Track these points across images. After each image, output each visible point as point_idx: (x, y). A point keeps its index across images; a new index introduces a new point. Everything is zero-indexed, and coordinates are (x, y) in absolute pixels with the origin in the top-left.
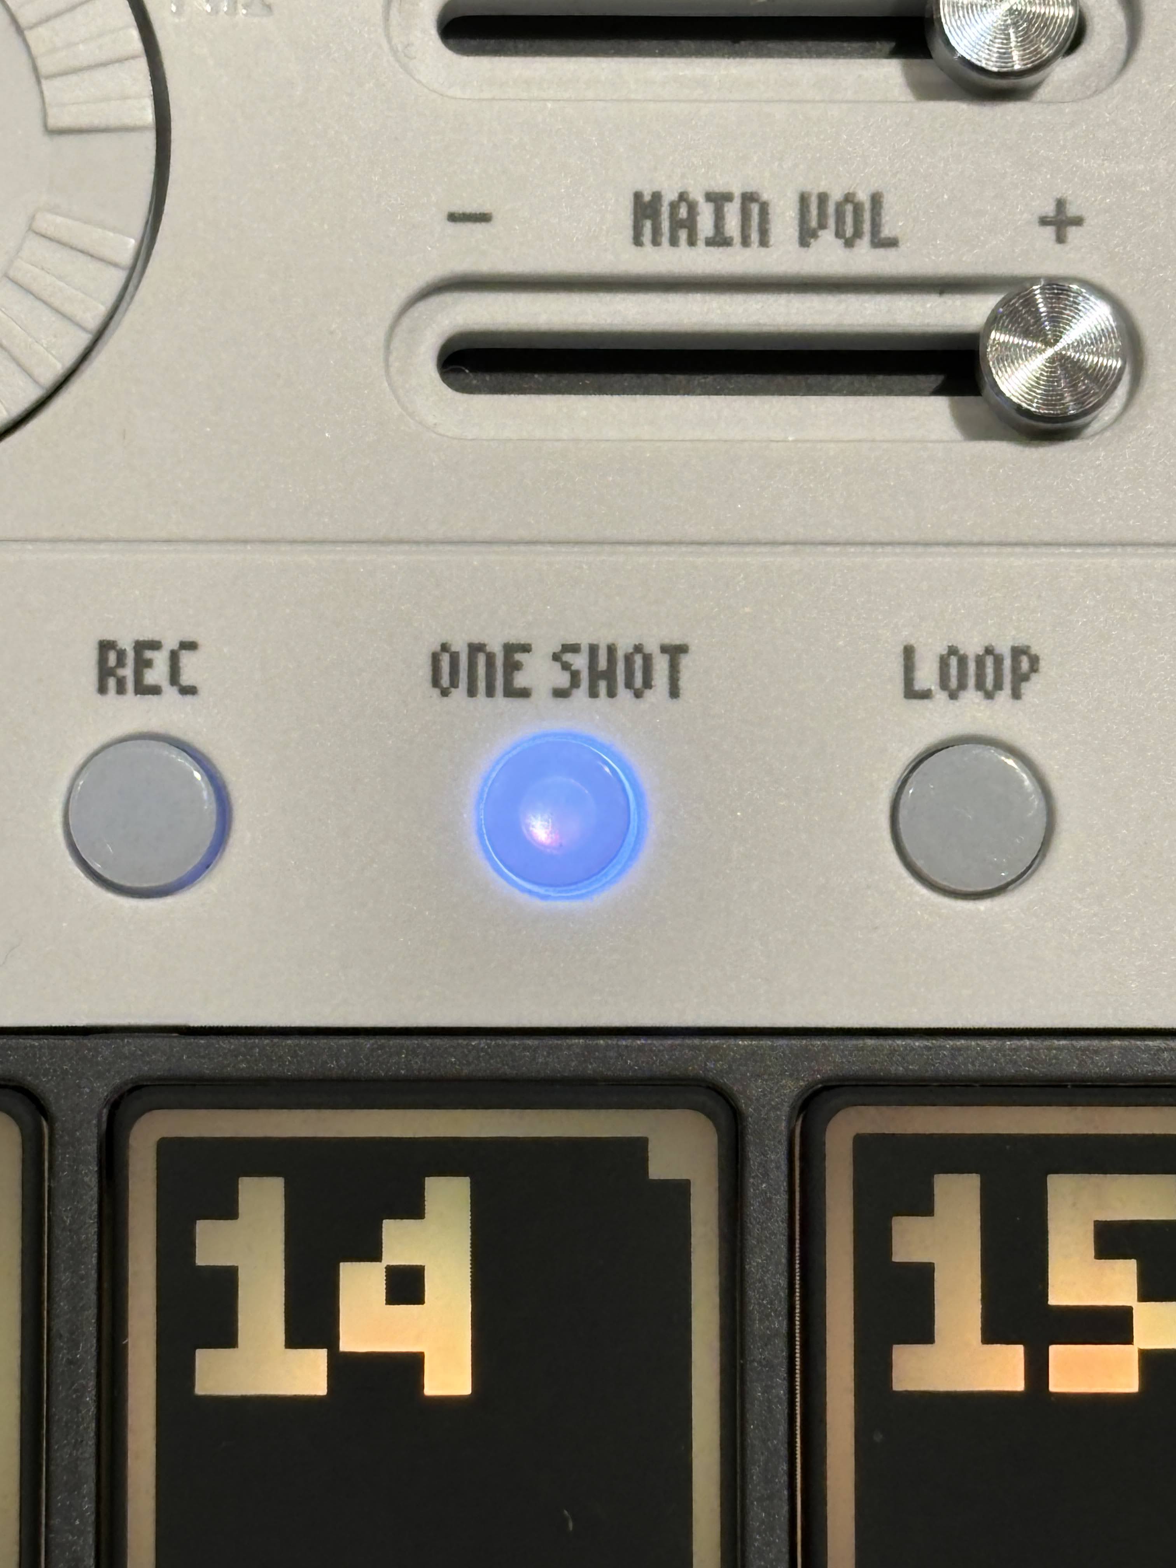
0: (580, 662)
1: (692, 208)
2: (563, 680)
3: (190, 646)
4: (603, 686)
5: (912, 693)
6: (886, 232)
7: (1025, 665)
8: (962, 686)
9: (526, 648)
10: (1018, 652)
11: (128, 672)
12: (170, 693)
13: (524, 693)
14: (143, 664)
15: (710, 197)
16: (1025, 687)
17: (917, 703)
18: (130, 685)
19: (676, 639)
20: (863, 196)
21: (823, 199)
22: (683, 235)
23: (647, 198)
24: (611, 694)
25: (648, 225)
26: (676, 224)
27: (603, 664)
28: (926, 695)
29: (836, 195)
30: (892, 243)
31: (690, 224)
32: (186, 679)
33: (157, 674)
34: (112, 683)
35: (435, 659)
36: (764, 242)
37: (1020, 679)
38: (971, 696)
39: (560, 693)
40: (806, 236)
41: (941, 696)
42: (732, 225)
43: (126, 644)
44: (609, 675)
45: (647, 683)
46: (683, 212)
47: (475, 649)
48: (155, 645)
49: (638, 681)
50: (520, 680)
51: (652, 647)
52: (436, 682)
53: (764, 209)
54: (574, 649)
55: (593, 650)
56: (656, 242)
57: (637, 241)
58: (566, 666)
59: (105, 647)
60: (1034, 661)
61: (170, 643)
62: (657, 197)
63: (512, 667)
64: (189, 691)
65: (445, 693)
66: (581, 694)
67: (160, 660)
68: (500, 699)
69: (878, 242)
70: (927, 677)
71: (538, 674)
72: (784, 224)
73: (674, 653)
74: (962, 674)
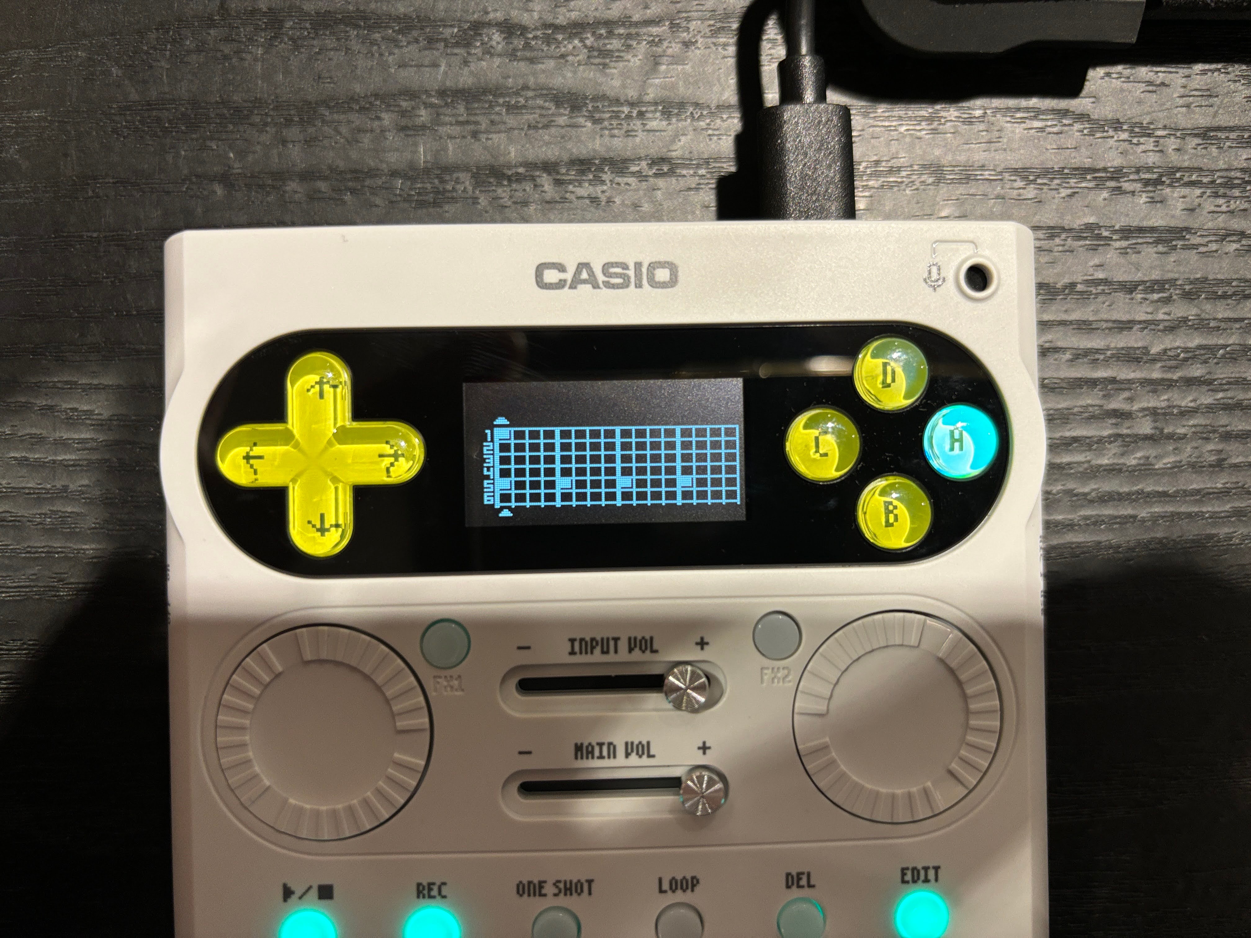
0: (561, 885)
1: (593, 748)
2: (556, 891)
3: (444, 884)
4: (568, 893)
5: (661, 891)
6: (652, 753)
7: (695, 882)
8: (676, 888)
9: (545, 882)
10: (693, 878)
11: (426, 892)
12: (438, 898)
13: (545, 895)
14: (430, 890)
15: (598, 744)
16: (695, 888)
17: (663, 895)
18: (427, 896)
19: (590, 878)
20: (645, 743)
21: (632, 743)
22: (590, 756)
23: (579, 744)
24: (571, 894)
25: (579, 754)
26: (588, 753)
27: (568, 886)
28: (665, 892)
29: (636, 742)
30: (653, 756)
31: (592, 752)
32: (443, 893)
33: (435, 892)
34: (421, 896)
35: (518, 886)
36: (615, 757)
37: (693, 886)
38: (679, 892)
39: (556, 895)
40: (627, 755)
41: (670, 892)
42: (605, 753)
43: (425, 883)
44: (570, 889)
45: (582, 891)
46: (590, 749)
47: (530, 883)
48: (434, 884)
49: (579, 891)
50: (544, 891)
51: (583, 880)
52: (518, 892)
53: (615, 747)
54: (559, 881)
55: (565, 882)
56: (582, 758)
57: (576, 758)
58: (557, 887)
59: (419, 885)
60: (698, 882)
61: (438, 883)
62: (582, 744)
63: (541, 887)
64: (444, 897)
65: (521, 896)
66: (562, 895)
67: (435, 888)
68: (537, 897)
69: (649, 756)
70: (666, 886)
71: (549, 889)
72: (621, 751)
73: (590, 882)
74: (676, 885)
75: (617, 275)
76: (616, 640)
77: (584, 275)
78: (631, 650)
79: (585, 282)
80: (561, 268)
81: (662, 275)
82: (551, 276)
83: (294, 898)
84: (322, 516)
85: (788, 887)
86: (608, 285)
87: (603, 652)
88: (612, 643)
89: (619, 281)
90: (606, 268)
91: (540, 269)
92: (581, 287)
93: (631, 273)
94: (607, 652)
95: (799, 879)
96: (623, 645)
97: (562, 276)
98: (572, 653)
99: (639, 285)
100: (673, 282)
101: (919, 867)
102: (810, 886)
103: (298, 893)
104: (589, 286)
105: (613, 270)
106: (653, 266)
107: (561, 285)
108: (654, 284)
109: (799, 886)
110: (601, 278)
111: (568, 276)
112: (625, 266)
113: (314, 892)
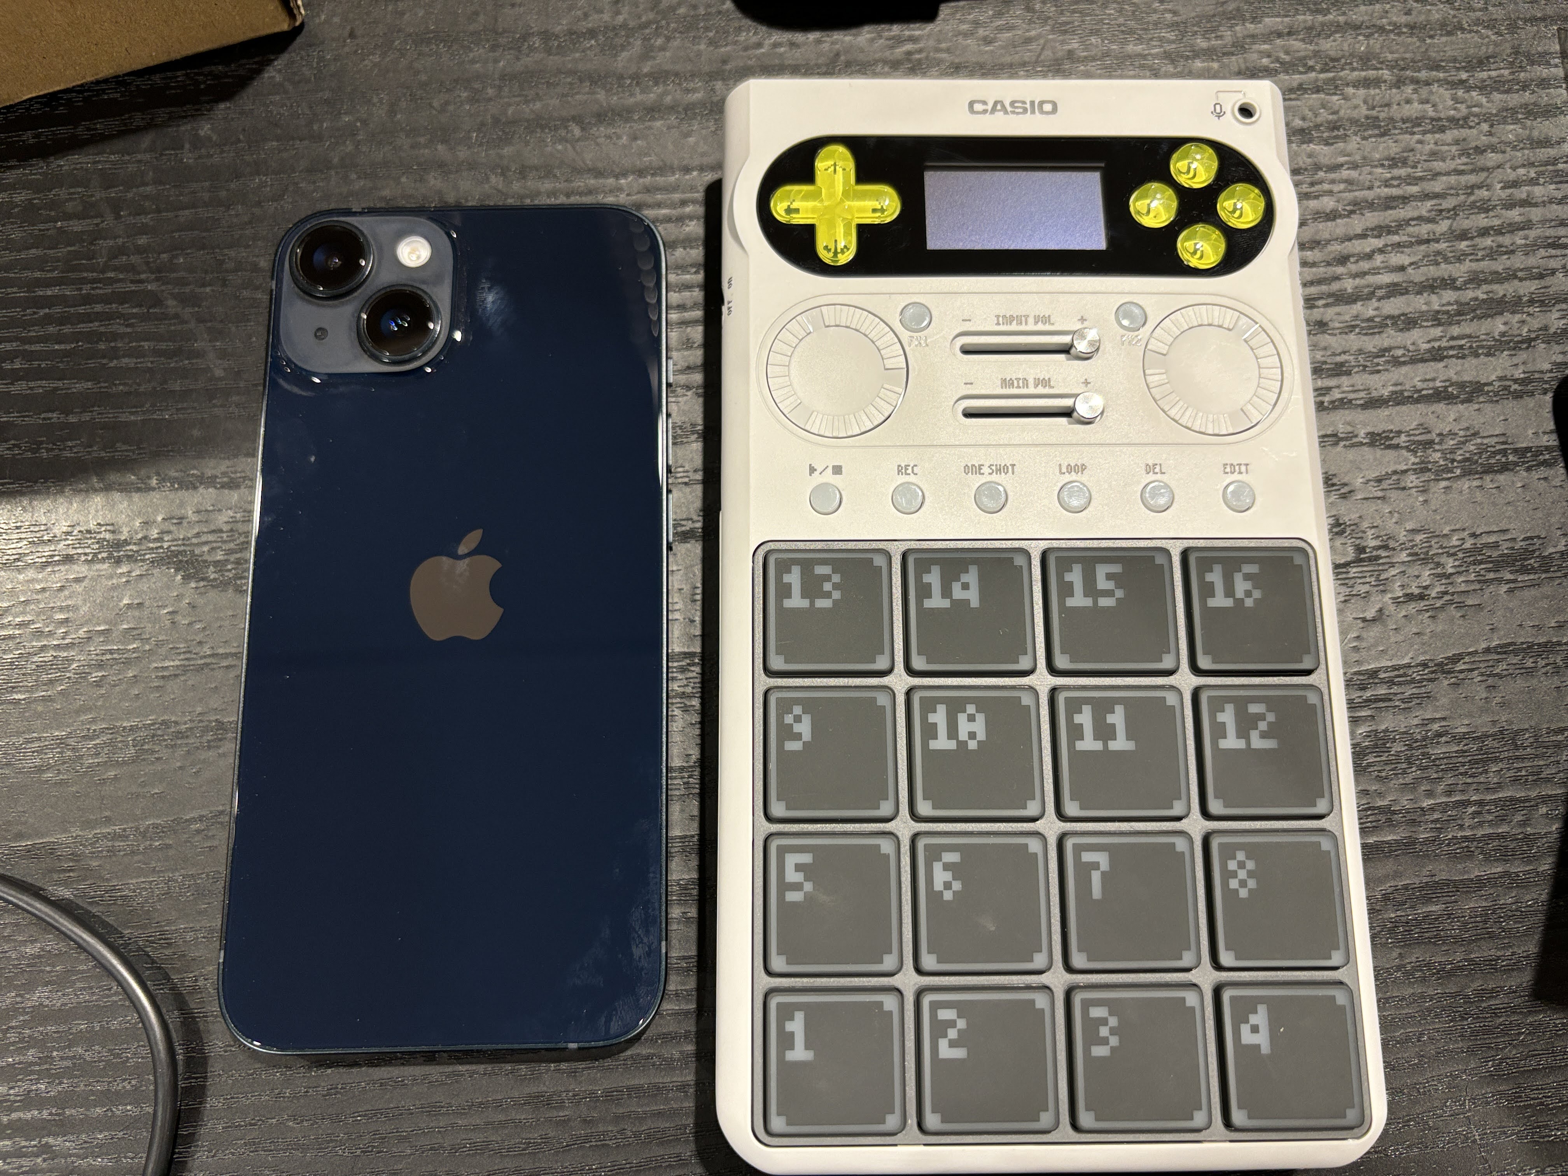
0: (994, 468)
1: (1013, 382)
2: (991, 471)
3: (916, 465)
4: (999, 472)
6: (1052, 386)
7: (1084, 467)
8: (1071, 471)
9: (983, 465)
10: (1082, 465)
12: (912, 474)
13: (983, 474)
14: (906, 469)
15: (1016, 379)
16: (1084, 471)
17: (1062, 475)
18: (904, 473)
19: (1013, 463)
20: (1049, 379)
21: (1040, 379)
24: (1001, 474)
25: (1004, 385)
26: (1010, 385)
28: (1064, 473)
29: (1043, 379)
30: (1053, 389)
32: (915, 472)
33: (910, 471)
34: (901, 472)
35: (965, 467)
36: (1027, 389)
38: (1073, 473)
39: (990, 474)
40: (1036, 387)
41: (1067, 473)
42: (1021, 385)
43: (903, 466)
45: (1008, 471)
47: (973, 465)
48: (909, 465)
50: (982, 471)
51: (1008, 465)
52: (965, 472)
53: (1027, 382)
54: (993, 465)
55: (997, 466)
56: (1006, 389)
57: (1002, 389)
58: (991, 468)
61: (912, 465)
62: (1006, 379)
63: (980, 469)
65: (967, 474)
66: (994, 474)
67: (910, 468)
68: (978, 475)
70: (1064, 470)
71: (986, 470)
72: (1031, 383)
75: (1019, 107)
76: (1026, 317)
77: (999, 107)
78: (1036, 323)
80: (984, 103)
82: (978, 107)
83: (816, 473)
84: (836, 241)
85: (1147, 473)
86: (1013, 112)
87: (1017, 324)
88: (1023, 318)
90: (1012, 103)
91: (971, 104)
92: (996, 113)
93: (1028, 106)
94: (1021, 323)
95: (1154, 468)
96: (1031, 320)
98: (998, 324)
99: (1033, 112)
100: (1055, 110)
101: (1235, 463)
102: (1161, 473)
103: (819, 470)
104: (1002, 113)
105: (1016, 105)
106: (1041, 103)
107: (984, 112)
108: (1042, 112)
109: (1154, 473)
110: (1009, 109)
111: (989, 107)
112: (1024, 103)
113: (830, 470)
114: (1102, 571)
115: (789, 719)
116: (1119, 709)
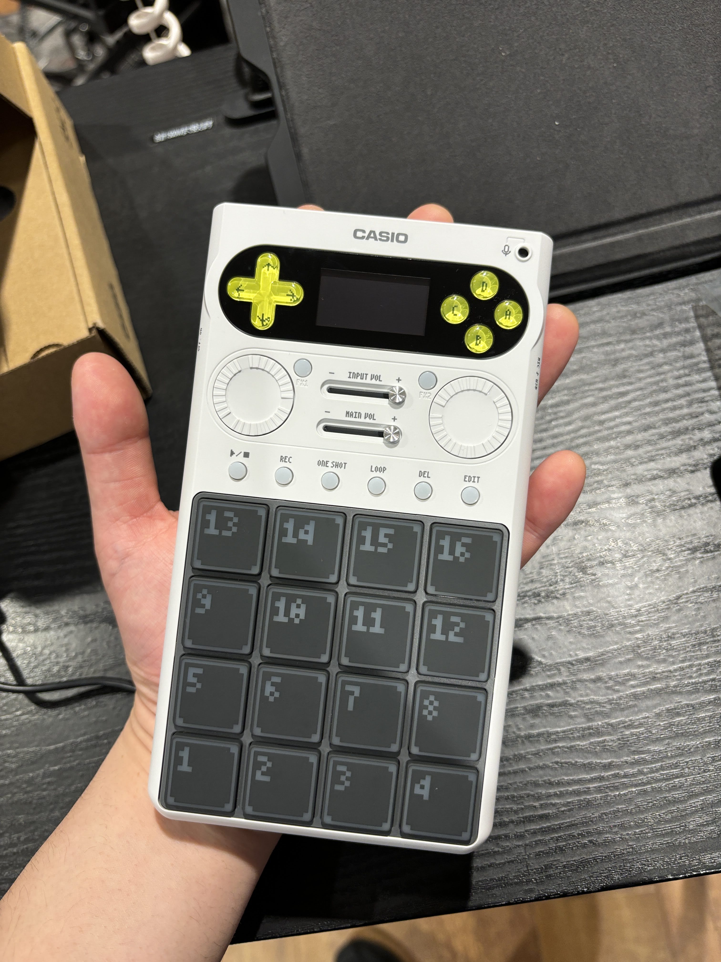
0: (334, 464)
1: (353, 413)
2: (332, 465)
3: (291, 457)
4: (337, 467)
5: (371, 471)
6: (375, 418)
8: (377, 471)
9: (329, 461)
10: (384, 467)
11: (284, 460)
12: (288, 462)
13: (328, 467)
15: (355, 412)
16: (384, 472)
19: (346, 462)
20: (374, 414)
25: (347, 415)
26: (351, 415)
28: (373, 471)
29: (370, 414)
30: (375, 420)
33: (287, 460)
34: (282, 461)
35: (318, 462)
36: (360, 418)
39: (332, 467)
40: (365, 418)
41: (375, 472)
42: (357, 416)
43: (284, 456)
44: (338, 465)
47: (323, 461)
49: (341, 466)
50: (327, 465)
51: (343, 463)
52: (318, 464)
53: (361, 414)
54: (334, 462)
55: (336, 463)
56: (348, 417)
57: (346, 417)
59: (281, 456)
60: (386, 469)
62: (349, 412)
63: (327, 463)
64: (290, 462)
65: (319, 466)
66: (334, 467)
67: (288, 458)
68: (325, 467)
69: (373, 419)
70: (373, 469)
71: (330, 464)
72: (363, 416)
73: (345, 464)
74: (377, 469)
75: (384, 236)
76: (366, 374)
77: (372, 235)
78: (371, 379)
79: (372, 238)
80: (364, 231)
81: (402, 238)
82: (359, 234)
83: (234, 455)
84: (263, 314)
85: (420, 476)
86: (380, 240)
87: (361, 379)
88: (365, 375)
89: (385, 239)
90: (381, 234)
91: (355, 232)
92: (370, 239)
93: (390, 236)
94: (363, 379)
95: (424, 474)
96: (369, 377)
97: (364, 235)
98: (350, 377)
99: (392, 241)
100: (406, 241)
101: (472, 476)
102: (428, 477)
103: (236, 454)
104: (373, 239)
105: (383, 234)
106: (398, 235)
107: (363, 238)
108: (398, 241)
109: (424, 477)
110: (378, 237)
111: (366, 235)
112: (388, 233)
113: (242, 454)
114: (383, 532)
115: (199, 596)
116: (379, 611)
